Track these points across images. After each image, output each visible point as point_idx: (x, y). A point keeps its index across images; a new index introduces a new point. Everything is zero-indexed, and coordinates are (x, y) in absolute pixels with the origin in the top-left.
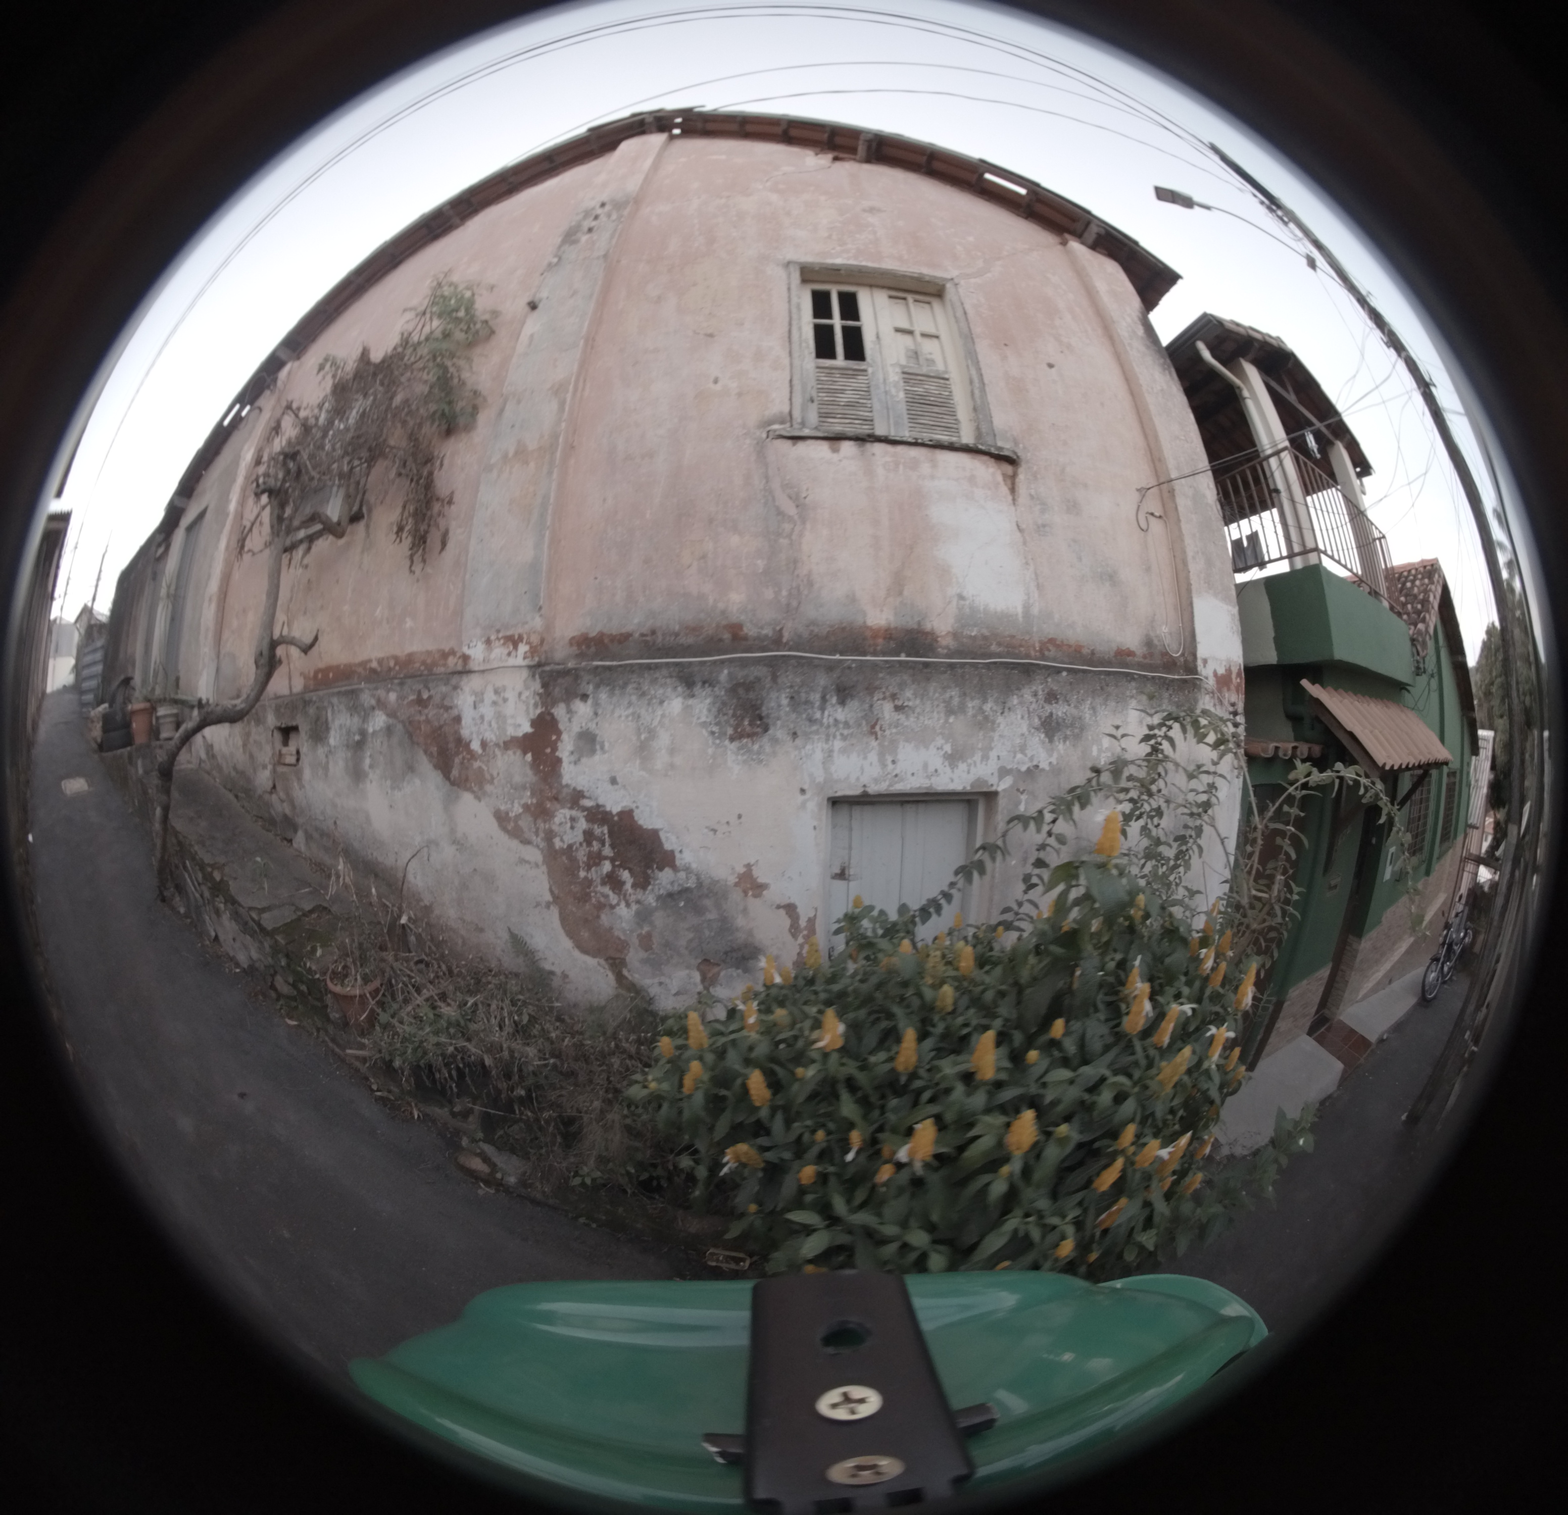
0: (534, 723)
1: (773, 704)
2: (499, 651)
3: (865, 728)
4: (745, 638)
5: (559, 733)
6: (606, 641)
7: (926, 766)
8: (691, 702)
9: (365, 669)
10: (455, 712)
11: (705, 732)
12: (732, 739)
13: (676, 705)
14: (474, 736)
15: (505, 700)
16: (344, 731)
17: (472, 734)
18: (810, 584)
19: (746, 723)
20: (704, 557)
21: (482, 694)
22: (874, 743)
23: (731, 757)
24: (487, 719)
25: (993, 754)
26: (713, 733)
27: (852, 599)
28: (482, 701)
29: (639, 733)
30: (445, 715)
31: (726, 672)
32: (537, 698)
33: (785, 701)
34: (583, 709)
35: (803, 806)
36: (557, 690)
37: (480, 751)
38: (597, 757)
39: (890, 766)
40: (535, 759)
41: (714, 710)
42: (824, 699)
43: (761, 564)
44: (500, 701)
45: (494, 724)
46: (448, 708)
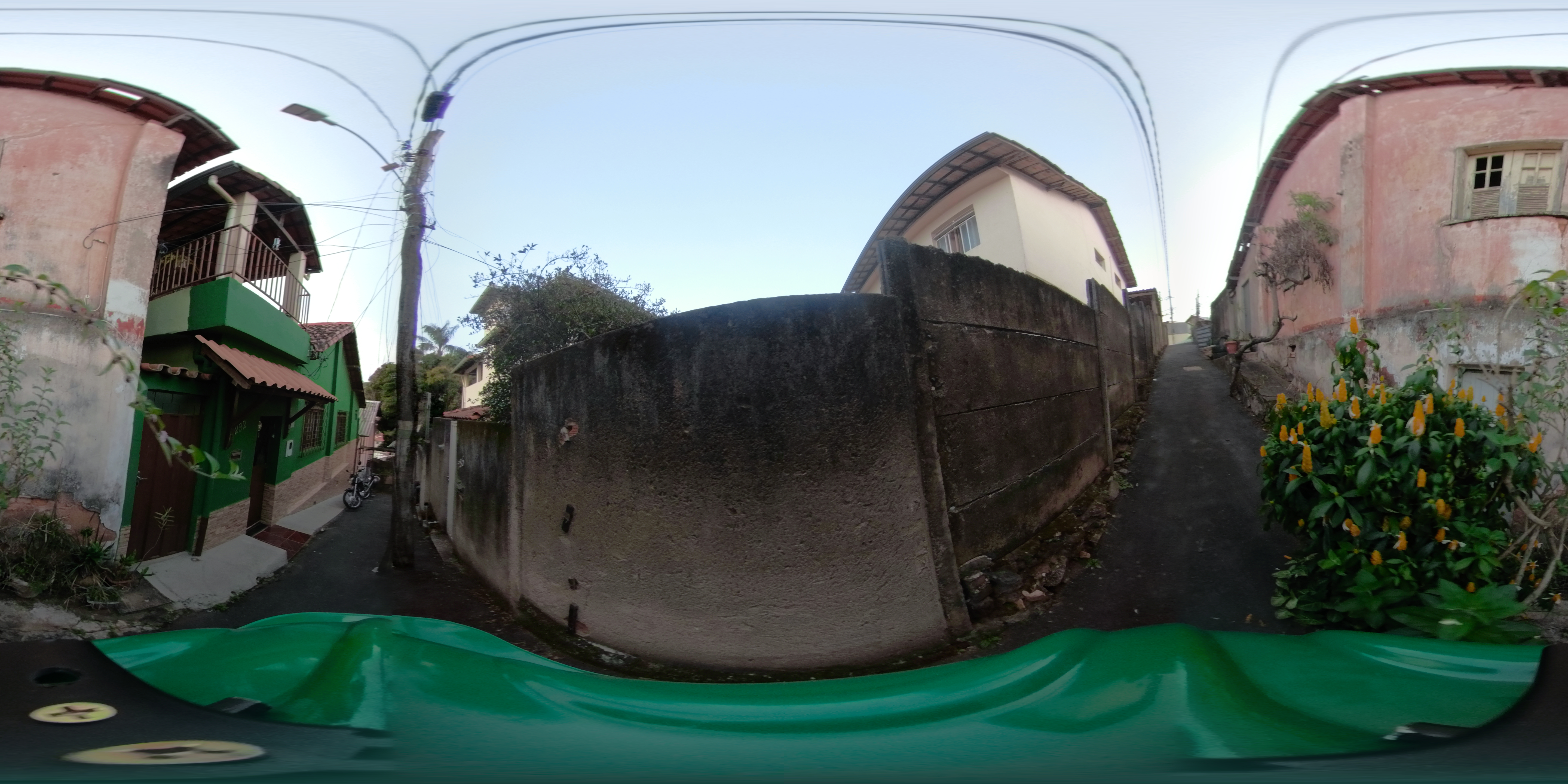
1: (1431, 328)
4: (1428, 304)
6: (1386, 310)
7: (1489, 352)
8: (1405, 328)
9: (1318, 325)
10: (1340, 336)
11: (1409, 338)
12: (1417, 341)
13: (1400, 329)
16: (1309, 345)
18: (1454, 281)
19: (1422, 335)
20: (1416, 276)
22: (1467, 342)
23: (1416, 348)
26: (1411, 338)
27: (1470, 285)
29: (1389, 340)
30: (1337, 338)
31: (1417, 317)
33: (1435, 326)
34: (1374, 332)
36: (1368, 327)
39: (1473, 352)
41: (1412, 330)
43: (1436, 276)
46: (1338, 335)
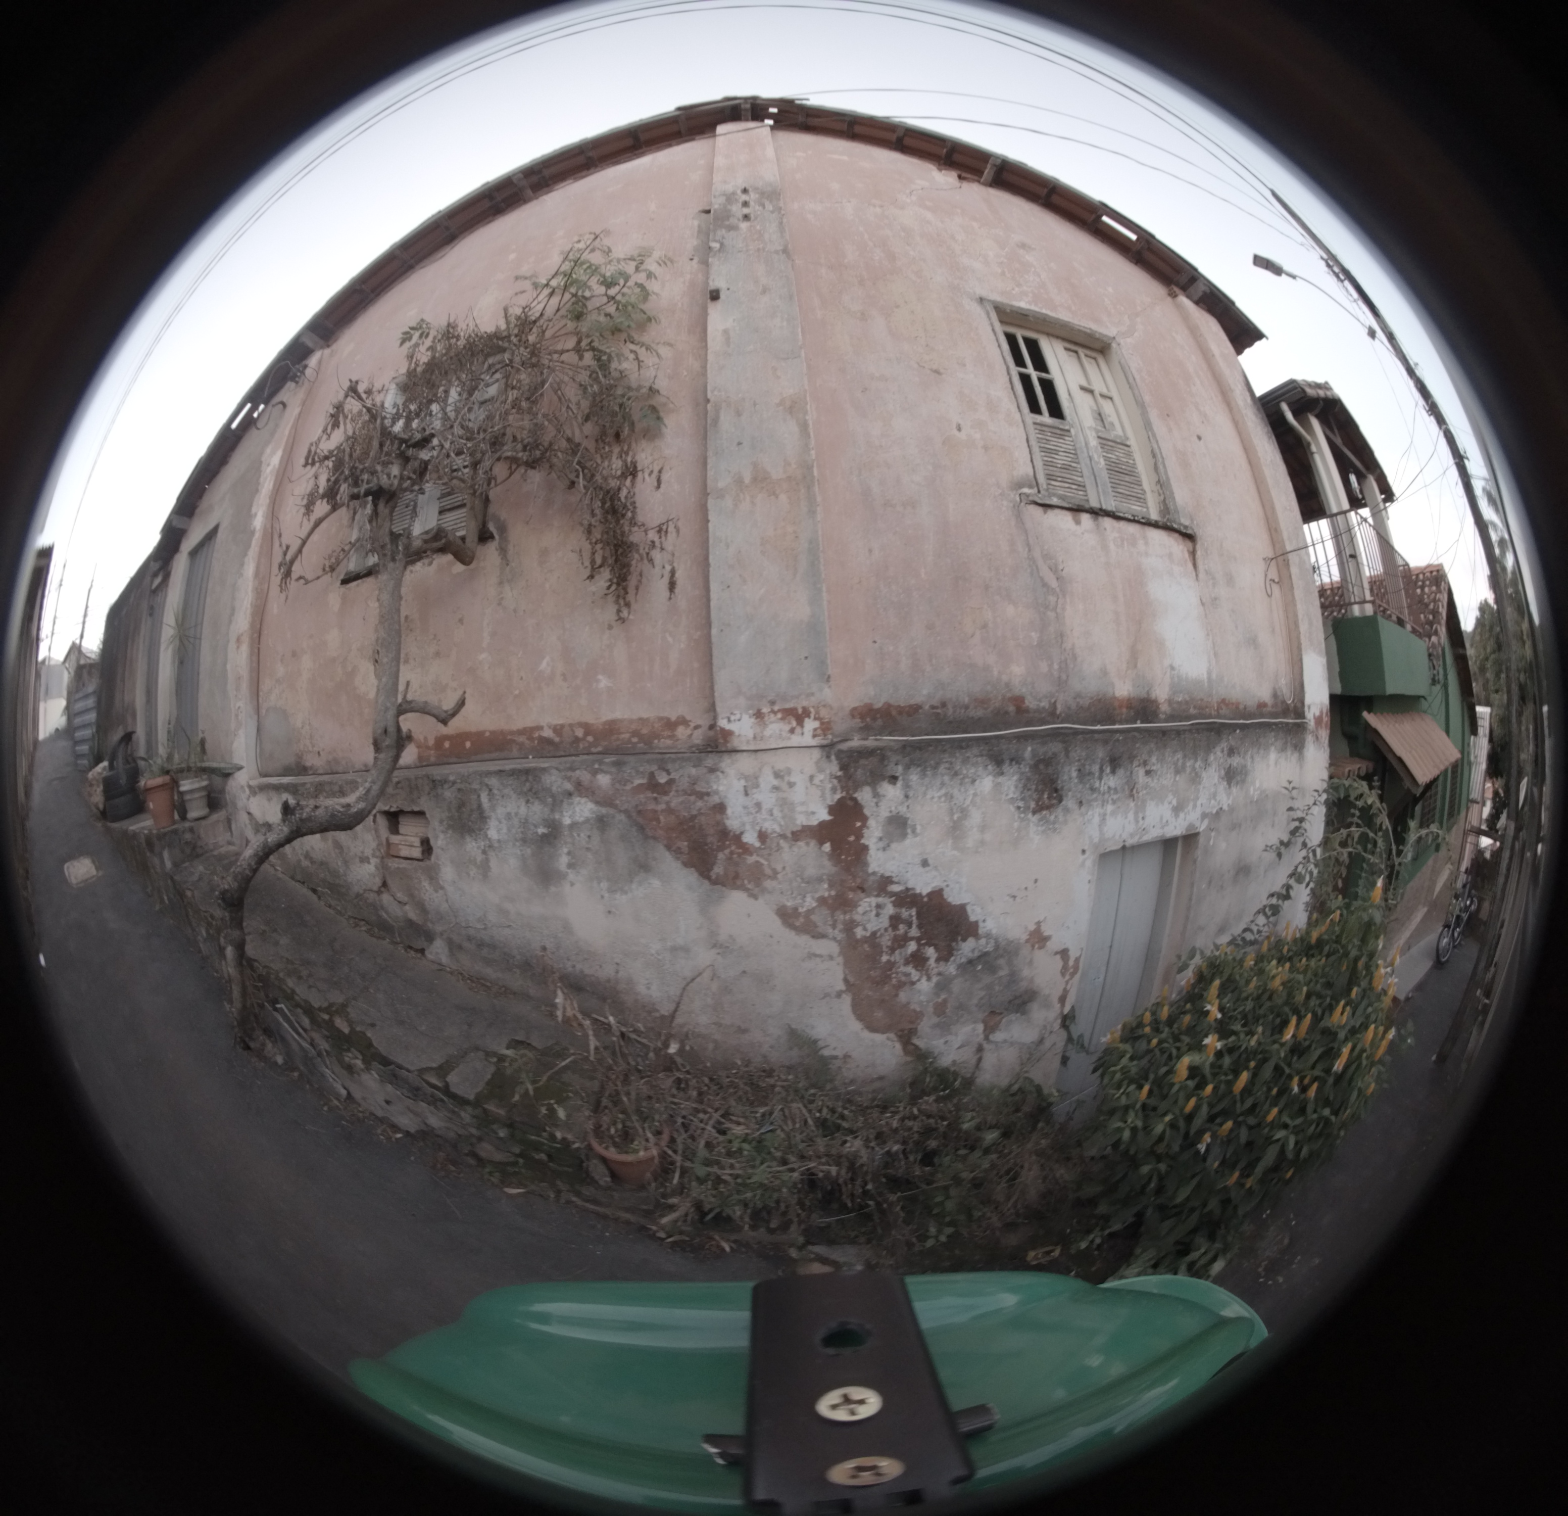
0: (832, 810)
1: (1066, 777)
2: (776, 728)
3: (1127, 792)
4: (1027, 711)
5: (865, 819)
6: (894, 713)
7: (1161, 818)
8: (1000, 779)
9: (531, 739)
10: (715, 799)
11: (1012, 808)
12: (1034, 812)
13: (986, 783)
14: (748, 827)
15: (791, 785)
16: (516, 821)
17: (744, 824)
18: (1074, 658)
19: (1046, 796)
20: (985, 626)
21: (756, 778)
22: (1132, 804)
23: (1033, 828)
24: (765, 807)
25: (1199, 803)
26: (1019, 808)
27: (1104, 672)
28: (757, 786)
29: (951, 812)
30: (700, 804)
31: (1029, 749)
32: (835, 781)
33: (1074, 774)
34: (891, 792)
35: (1083, 864)
36: (860, 772)
37: (757, 844)
38: (908, 842)
39: (1141, 822)
40: (834, 849)
41: (1020, 786)
42: (1102, 770)
43: (1034, 636)
44: (784, 786)
45: (776, 812)
46: (701, 795)
